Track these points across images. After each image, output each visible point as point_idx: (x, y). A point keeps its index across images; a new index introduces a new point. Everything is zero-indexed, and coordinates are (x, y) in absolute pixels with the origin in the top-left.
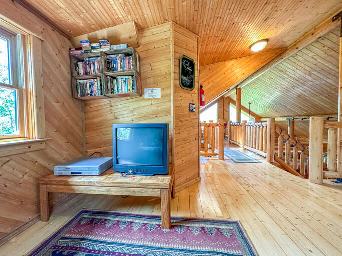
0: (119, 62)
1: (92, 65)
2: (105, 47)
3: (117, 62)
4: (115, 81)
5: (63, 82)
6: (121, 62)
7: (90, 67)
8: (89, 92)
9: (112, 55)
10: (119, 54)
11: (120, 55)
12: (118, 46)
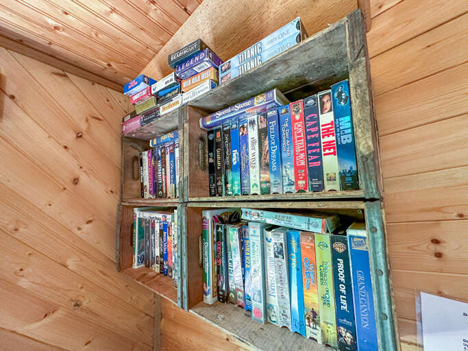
0: (253, 134)
1: (168, 157)
2: (194, 80)
3: (245, 137)
4: (233, 234)
5: (86, 227)
6: (263, 133)
7: (164, 164)
8: (157, 253)
9: (226, 107)
10: (252, 97)
11: (260, 101)
12: (250, 52)
